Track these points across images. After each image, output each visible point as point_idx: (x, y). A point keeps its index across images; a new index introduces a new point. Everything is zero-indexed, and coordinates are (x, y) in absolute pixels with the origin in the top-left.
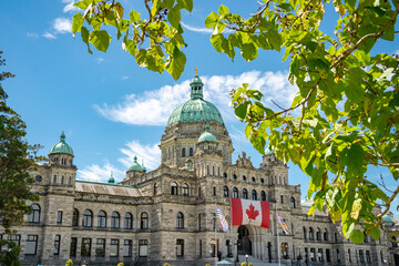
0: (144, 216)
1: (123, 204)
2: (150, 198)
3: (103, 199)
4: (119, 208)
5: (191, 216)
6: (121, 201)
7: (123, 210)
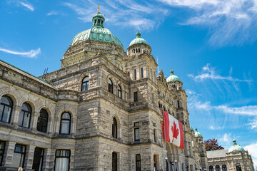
0: (66, 116)
1: (40, 94)
2: (77, 94)
3: (12, 78)
4: (33, 98)
5: (125, 124)
6: (37, 89)
7: (39, 102)
